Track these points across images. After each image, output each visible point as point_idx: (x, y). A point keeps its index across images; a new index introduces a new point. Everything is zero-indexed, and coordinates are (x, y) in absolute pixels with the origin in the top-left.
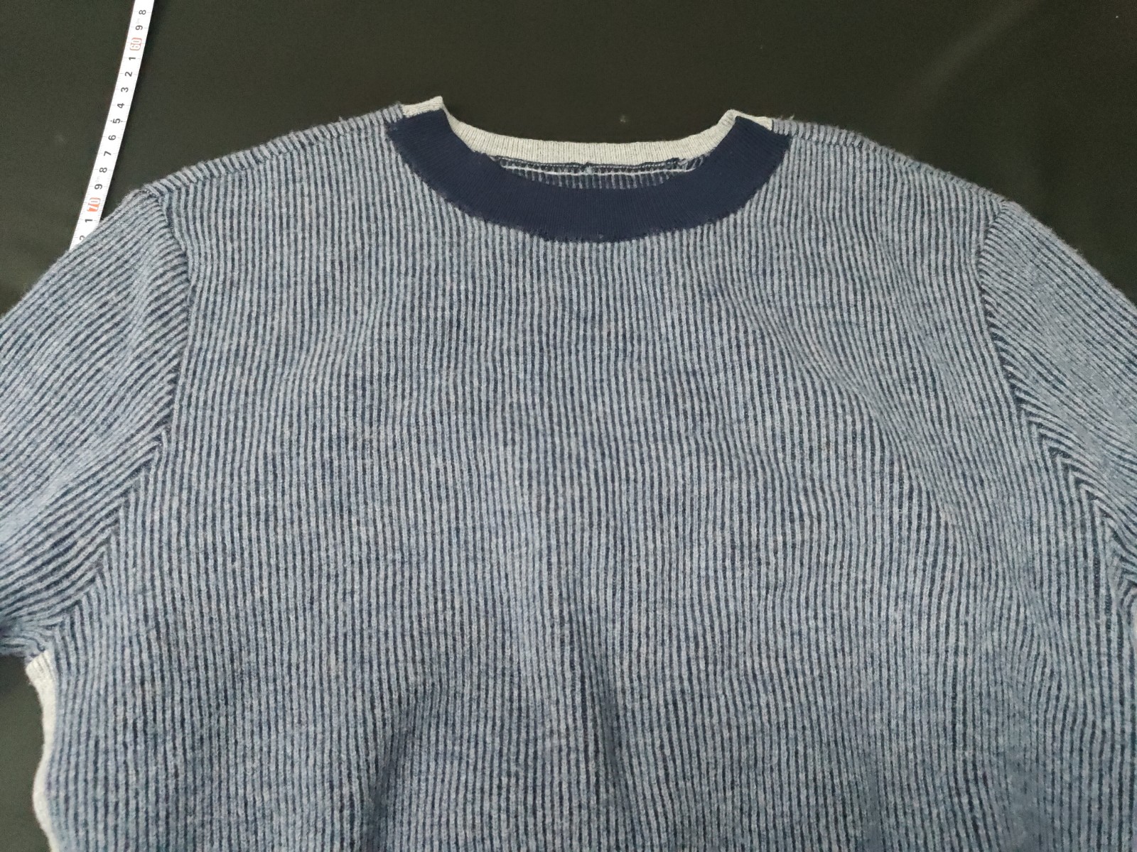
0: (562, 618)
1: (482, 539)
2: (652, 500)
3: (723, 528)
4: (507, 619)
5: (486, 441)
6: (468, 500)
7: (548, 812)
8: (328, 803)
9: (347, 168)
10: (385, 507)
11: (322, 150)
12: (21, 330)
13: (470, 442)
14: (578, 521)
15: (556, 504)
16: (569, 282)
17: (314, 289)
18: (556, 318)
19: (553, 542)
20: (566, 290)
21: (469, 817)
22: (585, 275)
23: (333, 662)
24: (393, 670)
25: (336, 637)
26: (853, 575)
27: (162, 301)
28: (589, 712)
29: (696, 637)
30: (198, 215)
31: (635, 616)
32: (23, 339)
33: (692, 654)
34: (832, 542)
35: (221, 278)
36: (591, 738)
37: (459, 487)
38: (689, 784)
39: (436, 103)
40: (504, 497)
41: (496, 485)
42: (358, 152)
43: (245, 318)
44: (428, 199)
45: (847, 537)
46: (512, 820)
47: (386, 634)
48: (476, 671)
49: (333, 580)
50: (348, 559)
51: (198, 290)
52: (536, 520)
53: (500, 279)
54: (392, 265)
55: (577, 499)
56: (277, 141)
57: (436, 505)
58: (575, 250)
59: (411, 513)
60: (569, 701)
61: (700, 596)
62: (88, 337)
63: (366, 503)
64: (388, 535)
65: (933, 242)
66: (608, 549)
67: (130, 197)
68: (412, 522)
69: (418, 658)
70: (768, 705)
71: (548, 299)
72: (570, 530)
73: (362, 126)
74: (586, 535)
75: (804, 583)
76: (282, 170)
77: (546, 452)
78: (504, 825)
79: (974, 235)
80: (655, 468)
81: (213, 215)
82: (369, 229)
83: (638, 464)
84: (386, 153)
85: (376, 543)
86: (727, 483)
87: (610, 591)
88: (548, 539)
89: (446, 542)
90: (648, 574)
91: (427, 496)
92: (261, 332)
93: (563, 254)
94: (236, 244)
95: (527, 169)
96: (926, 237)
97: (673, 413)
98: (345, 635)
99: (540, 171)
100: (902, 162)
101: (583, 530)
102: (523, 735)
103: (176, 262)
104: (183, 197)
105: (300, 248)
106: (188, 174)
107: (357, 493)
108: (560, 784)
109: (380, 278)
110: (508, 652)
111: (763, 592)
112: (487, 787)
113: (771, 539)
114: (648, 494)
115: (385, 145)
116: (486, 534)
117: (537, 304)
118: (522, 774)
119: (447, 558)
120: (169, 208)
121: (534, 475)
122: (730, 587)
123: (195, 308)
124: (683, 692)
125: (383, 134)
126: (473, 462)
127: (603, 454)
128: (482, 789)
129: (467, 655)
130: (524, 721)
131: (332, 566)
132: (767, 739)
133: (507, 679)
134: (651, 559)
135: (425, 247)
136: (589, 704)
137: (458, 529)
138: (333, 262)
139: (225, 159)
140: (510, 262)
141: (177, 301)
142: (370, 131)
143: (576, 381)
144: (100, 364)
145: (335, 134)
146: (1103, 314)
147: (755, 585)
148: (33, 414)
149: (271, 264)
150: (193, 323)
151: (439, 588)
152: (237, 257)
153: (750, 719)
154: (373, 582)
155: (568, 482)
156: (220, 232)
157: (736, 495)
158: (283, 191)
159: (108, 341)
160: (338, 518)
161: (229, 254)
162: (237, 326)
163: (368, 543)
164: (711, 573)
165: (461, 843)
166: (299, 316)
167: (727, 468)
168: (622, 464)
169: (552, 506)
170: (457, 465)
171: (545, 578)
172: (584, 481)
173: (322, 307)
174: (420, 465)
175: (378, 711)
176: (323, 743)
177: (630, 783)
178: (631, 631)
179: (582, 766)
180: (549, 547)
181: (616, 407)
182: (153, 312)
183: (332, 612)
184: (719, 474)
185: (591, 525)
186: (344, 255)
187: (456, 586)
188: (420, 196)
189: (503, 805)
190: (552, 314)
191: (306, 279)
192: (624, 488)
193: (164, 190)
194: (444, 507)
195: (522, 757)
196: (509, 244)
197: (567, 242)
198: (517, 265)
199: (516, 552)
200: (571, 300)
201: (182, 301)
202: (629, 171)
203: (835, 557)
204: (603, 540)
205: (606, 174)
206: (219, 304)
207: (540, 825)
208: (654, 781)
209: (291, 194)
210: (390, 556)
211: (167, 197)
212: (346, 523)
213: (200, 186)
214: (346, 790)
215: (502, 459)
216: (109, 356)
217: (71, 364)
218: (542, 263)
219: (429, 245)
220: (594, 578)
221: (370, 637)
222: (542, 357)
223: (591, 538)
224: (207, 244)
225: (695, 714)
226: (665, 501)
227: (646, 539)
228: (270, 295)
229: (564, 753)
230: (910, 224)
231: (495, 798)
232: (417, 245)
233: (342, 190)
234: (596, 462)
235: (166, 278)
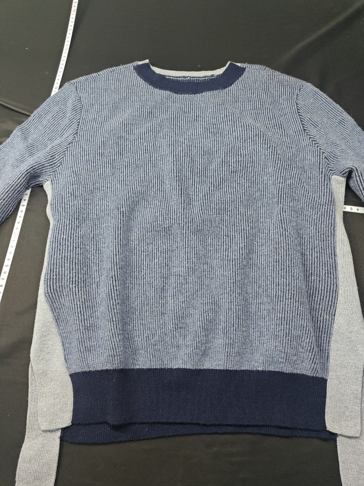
0: (177, 176)
1: (157, 162)
2: (201, 151)
3: (220, 158)
4: (163, 180)
5: (158, 139)
6: (153, 153)
7: (171, 215)
8: (117, 213)
9: (123, 77)
10: (132, 154)
11: (116, 73)
12: (40, 114)
13: (154, 139)
14: (181, 155)
15: (176, 151)
16: (182, 104)
17: (114, 105)
18: (178, 112)
19: (175, 159)
20: (181, 106)
21: (152, 217)
22: (186, 102)
23: (118, 185)
24: (133, 186)
25: (119, 181)
26: (255, 170)
27: (75, 107)
28: (183, 195)
29: (212, 182)
30: (84, 88)
31: (196, 178)
32: (40, 116)
33: (210, 186)
34: (249, 161)
35: (90, 103)
36: (183, 200)
37: (151, 150)
38: (207, 212)
39: (147, 61)
40: (163, 151)
41: (161, 149)
42: (126, 73)
43: (96, 112)
44: (144, 84)
45: (253, 160)
46: (162, 217)
47: (132, 180)
48: (154, 190)
49: (118, 169)
50: (122, 165)
51: (84, 106)
52: (170, 155)
53: (163, 103)
54: (134, 100)
55: (181, 150)
56: (104, 70)
57: (145, 154)
58: (184, 96)
59: (138, 156)
60: (178, 194)
61: (213, 174)
62: (57, 115)
63: (127, 153)
64: (132, 161)
65: (284, 93)
66: (189, 162)
67: (66, 84)
68: (139, 158)
69: (140, 185)
70: (229, 197)
71: (176, 108)
72: (179, 157)
73: (127, 67)
74: (184, 158)
75: (241, 171)
76: (106, 77)
77: (174, 140)
78: (160, 218)
79: (296, 91)
80: (203, 144)
81: (87, 88)
82: (128, 91)
83: (198, 144)
84: (133, 73)
85: (129, 162)
86: (222, 147)
87: (189, 172)
88: (174, 158)
89: (147, 163)
90: (200, 168)
91: (143, 152)
92: (100, 115)
93: (181, 97)
94: (93, 95)
95: (171, 78)
96: (283, 92)
97: (208, 132)
98: (121, 180)
99: (175, 78)
100: (277, 73)
101: (183, 157)
102: (166, 202)
103: (78, 99)
104: (80, 84)
105: (110, 96)
106: (81, 78)
107: (125, 151)
108: (175, 209)
109: (131, 103)
110: (163, 187)
111: (230, 173)
112: (156, 211)
113: (233, 160)
114: (200, 150)
115: (133, 71)
116: (158, 161)
117: (173, 109)
118: (165, 208)
119: (147, 166)
120: (76, 86)
121: (170, 145)
122: (221, 172)
123: (83, 109)
124: (207, 193)
125: (132, 69)
126: (155, 144)
127: (189, 141)
128: (155, 212)
129: (152, 187)
130: (166, 200)
131: (118, 167)
132: (229, 204)
133: (163, 192)
134: (201, 165)
135: (143, 96)
136: (183, 194)
137: (150, 160)
138: (119, 99)
139: (91, 75)
140: (166, 98)
141: (79, 107)
142: (129, 68)
143: (183, 127)
144: (59, 122)
145: (120, 69)
146: (333, 111)
147: (228, 171)
148: (43, 133)
149: (102, 100)
150: (83, 113)
151: (145, 172)
152: (94, 98)
153: (224, 200)
154: (129, 171)
155: (179, 147)
156: (89, 93)
157: (224, 150)
158: (106, 83)
159: (62, 116)
160: (120, 156)
161: (92, 98)
162: (94, 114)
163: (127, 162)
164: (217, 169)
165: (150, 222)
166: (110, 111)
167: (222, 144)
168: (194, 144)
169: (175, 151)
170: (150, 145)
171: (172, 168)
172: (184, 146)
173: (116, 110)
174: (141, 145)
175: (130, 194)
176: (116, 201)
177: (193, 211)
178: (195, 181)
179: (180, 205)
180: (174, 161)
181: (193, 132)
182: (73, 109)
183: (118, 176)
184: (220, 145)
185: (185, 156)
186: (122, 98)
187: (150, 172)
188: (142, 84)
189: (160, 214)
190: (177, 111)
191: (112, 103)
192: (194, 149)
193: (75, 82)
194: (147, 155)
195: (165, 206)
196: (166, 94)
197: (182, 94)
198: (168, 100)
199: (165, 164)
200: (182, 108)
201: (80, 108)
202: (200, 78)
203: (250, 165)
204: (188, 159)
205: (193, 79)
206: (89, 109)
207: (169, 217)
208: (198, 211)
209: (108, 83)
210: (133, 165)
211: (76, 84)
212: (122, 157)
213: (84, 81)
214: (122, 210)
215: (162, 142)
216: (62, 120)
217: (52, 121)
218: (175, 99)
219: (144, 95)
220: (185, 169)
221: (128, 181)
222: (174, 120)
223: (185, 159)
224: (86, 95)
225: (210, 198)
226: (205, 152)
227: (200, 160)
228: (102, 107)
229: (176, 204)
230: (278, 89)
231: (158, 213)
232: (141, 95)
233: (121, 83)
234: (187, 143)
235: (76, 102)
